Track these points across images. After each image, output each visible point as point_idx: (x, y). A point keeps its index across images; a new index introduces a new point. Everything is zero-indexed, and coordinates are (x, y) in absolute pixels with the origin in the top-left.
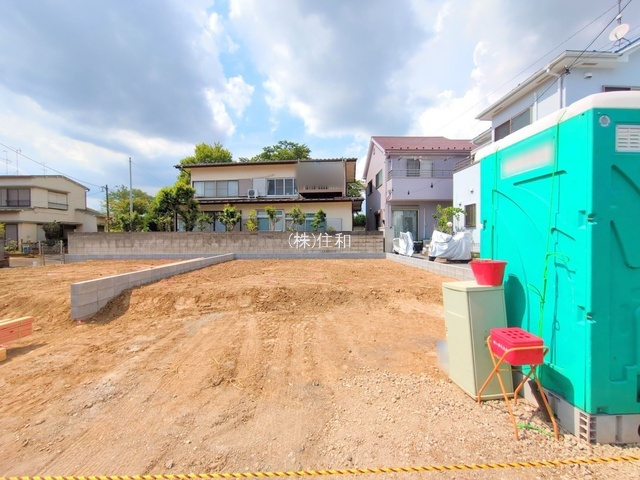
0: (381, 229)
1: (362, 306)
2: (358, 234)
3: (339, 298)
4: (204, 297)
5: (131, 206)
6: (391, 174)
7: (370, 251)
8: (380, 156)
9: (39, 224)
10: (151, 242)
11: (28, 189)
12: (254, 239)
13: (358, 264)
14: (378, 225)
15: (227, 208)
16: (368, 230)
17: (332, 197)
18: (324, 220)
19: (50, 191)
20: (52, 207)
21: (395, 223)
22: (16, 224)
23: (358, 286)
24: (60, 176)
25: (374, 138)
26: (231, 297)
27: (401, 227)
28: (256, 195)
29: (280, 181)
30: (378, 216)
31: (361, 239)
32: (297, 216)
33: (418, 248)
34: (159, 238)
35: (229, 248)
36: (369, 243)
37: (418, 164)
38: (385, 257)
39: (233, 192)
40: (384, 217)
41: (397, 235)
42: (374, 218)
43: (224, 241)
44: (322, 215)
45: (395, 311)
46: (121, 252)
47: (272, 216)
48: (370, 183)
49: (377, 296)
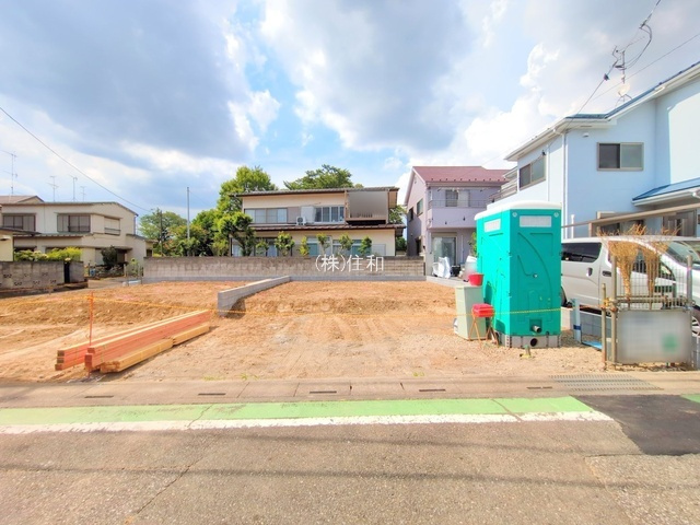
0: (422, 254)
1: (409, 310)
2: (401, 259)
3: (392, 305)
4: (296, 304)
5: (188, 232)
6: (431, 205)
7: (412, 274)
8: (421, 186)
9: (97, 249)
10: (216, 266)
11: (88, 215)
12: (307, 263)
13: (402, 285)
14: (418, 251)
15: (281, 235)
16: (409, 255)
17: (376, 224)
18: (369, 246)
19: (106, 217)
20: (108, 232)
21: (435, 249)
23: (405, 298)
24: (114, 203)
25: (415, 167)
26: (315, 304)
27: (440, 252)
28: (304, 222)
29: (326, 209)
30: (418, 242)
31: (404, 263)
32: (345, 243)
33: (455, 272)
34: (223, 262)
35: (286, 271)
36: (411, 267)
37: (456, 194)
38: (425, 280)
39: (282, 219)
40: (424, 243)
41: (436, 260)
42: (415, 244)
43: (281, 265)
44: (368, 241)
45: (432, 313)
46: (189, 274)
47: (323, 243)
48: (411, 210)
49: (419, 304)
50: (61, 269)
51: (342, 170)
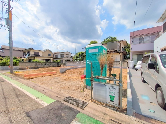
7: (123, 67)
9: (65, 60)
11: (64, 54)
19: (66, 54)
20: (67, 57)
22: (62, 60)
24: (68, 52)
50: (57, 63)
51: (113, 37)
